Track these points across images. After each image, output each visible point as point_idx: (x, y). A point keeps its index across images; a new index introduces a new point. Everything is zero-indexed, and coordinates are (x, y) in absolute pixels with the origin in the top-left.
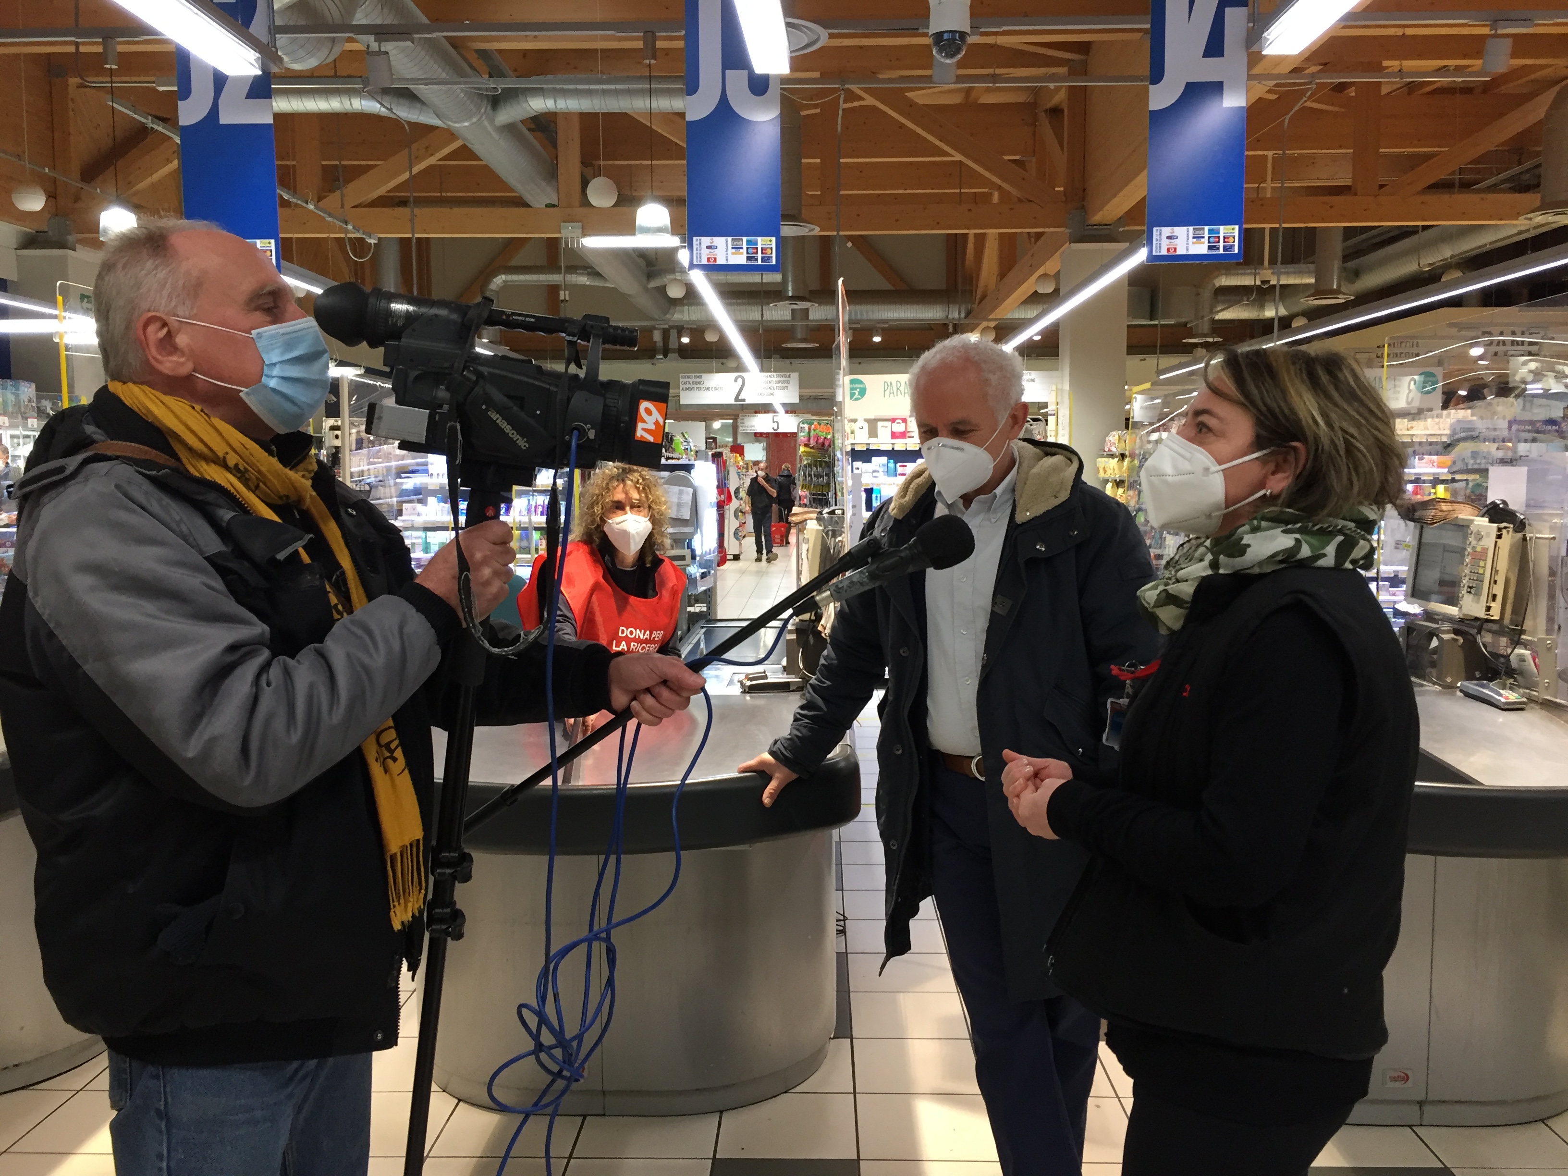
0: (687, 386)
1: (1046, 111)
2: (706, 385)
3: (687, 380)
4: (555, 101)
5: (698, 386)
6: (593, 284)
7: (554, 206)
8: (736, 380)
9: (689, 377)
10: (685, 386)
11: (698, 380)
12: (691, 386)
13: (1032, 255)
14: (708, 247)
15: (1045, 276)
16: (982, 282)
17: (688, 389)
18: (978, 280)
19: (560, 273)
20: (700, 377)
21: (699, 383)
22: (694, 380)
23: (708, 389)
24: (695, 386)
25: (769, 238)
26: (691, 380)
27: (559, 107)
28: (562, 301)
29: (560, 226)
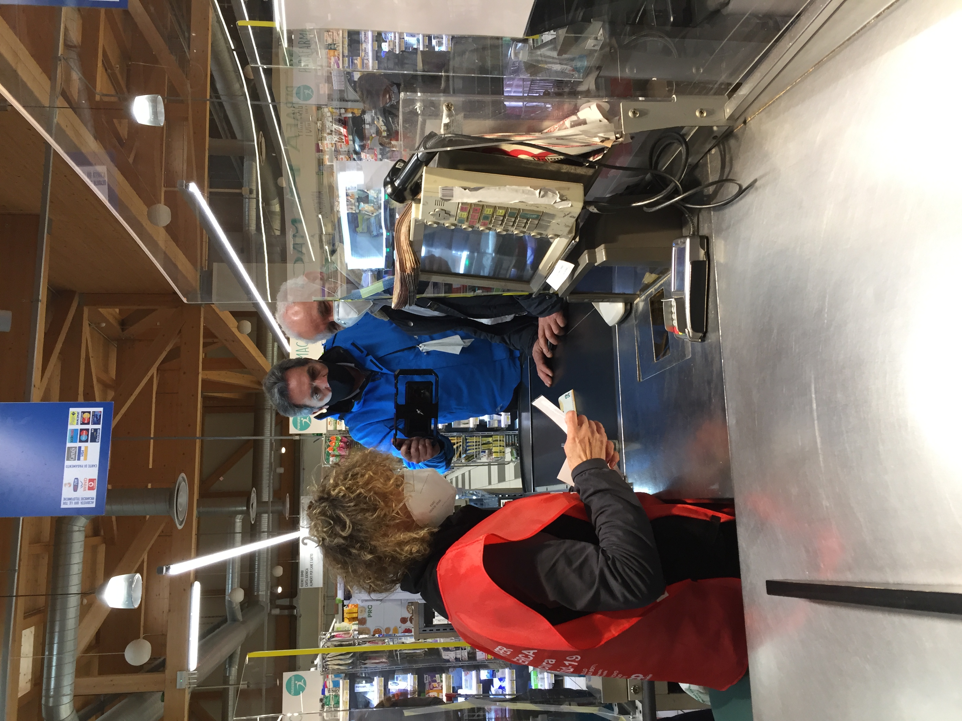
0: (309, 582)
1: (123, 330)
2: (308, 567)
3: (304, 582)
4: (64, 695)
5: (309, 573)
6: (237, 664)
7: (163, 694)
8: (306, 544)
9: (302, 581)
10: (309, 584)
11: (304, 573)
12: (309, 579)
13: (226, 340)
14: (75, 489)
15: (238, 328)
16: (248, 384)
17: (311, 582)
18: (249, 388)
19: (228, 688)
20: (302, 572)
21: (307, 573)
22: (304, 577)
23: (311, 565)
24: (309, 575)
25: (70, 416)
26: (305, 579)
27: (69, 692)
28: (248, 686)
29: (179, 689)
